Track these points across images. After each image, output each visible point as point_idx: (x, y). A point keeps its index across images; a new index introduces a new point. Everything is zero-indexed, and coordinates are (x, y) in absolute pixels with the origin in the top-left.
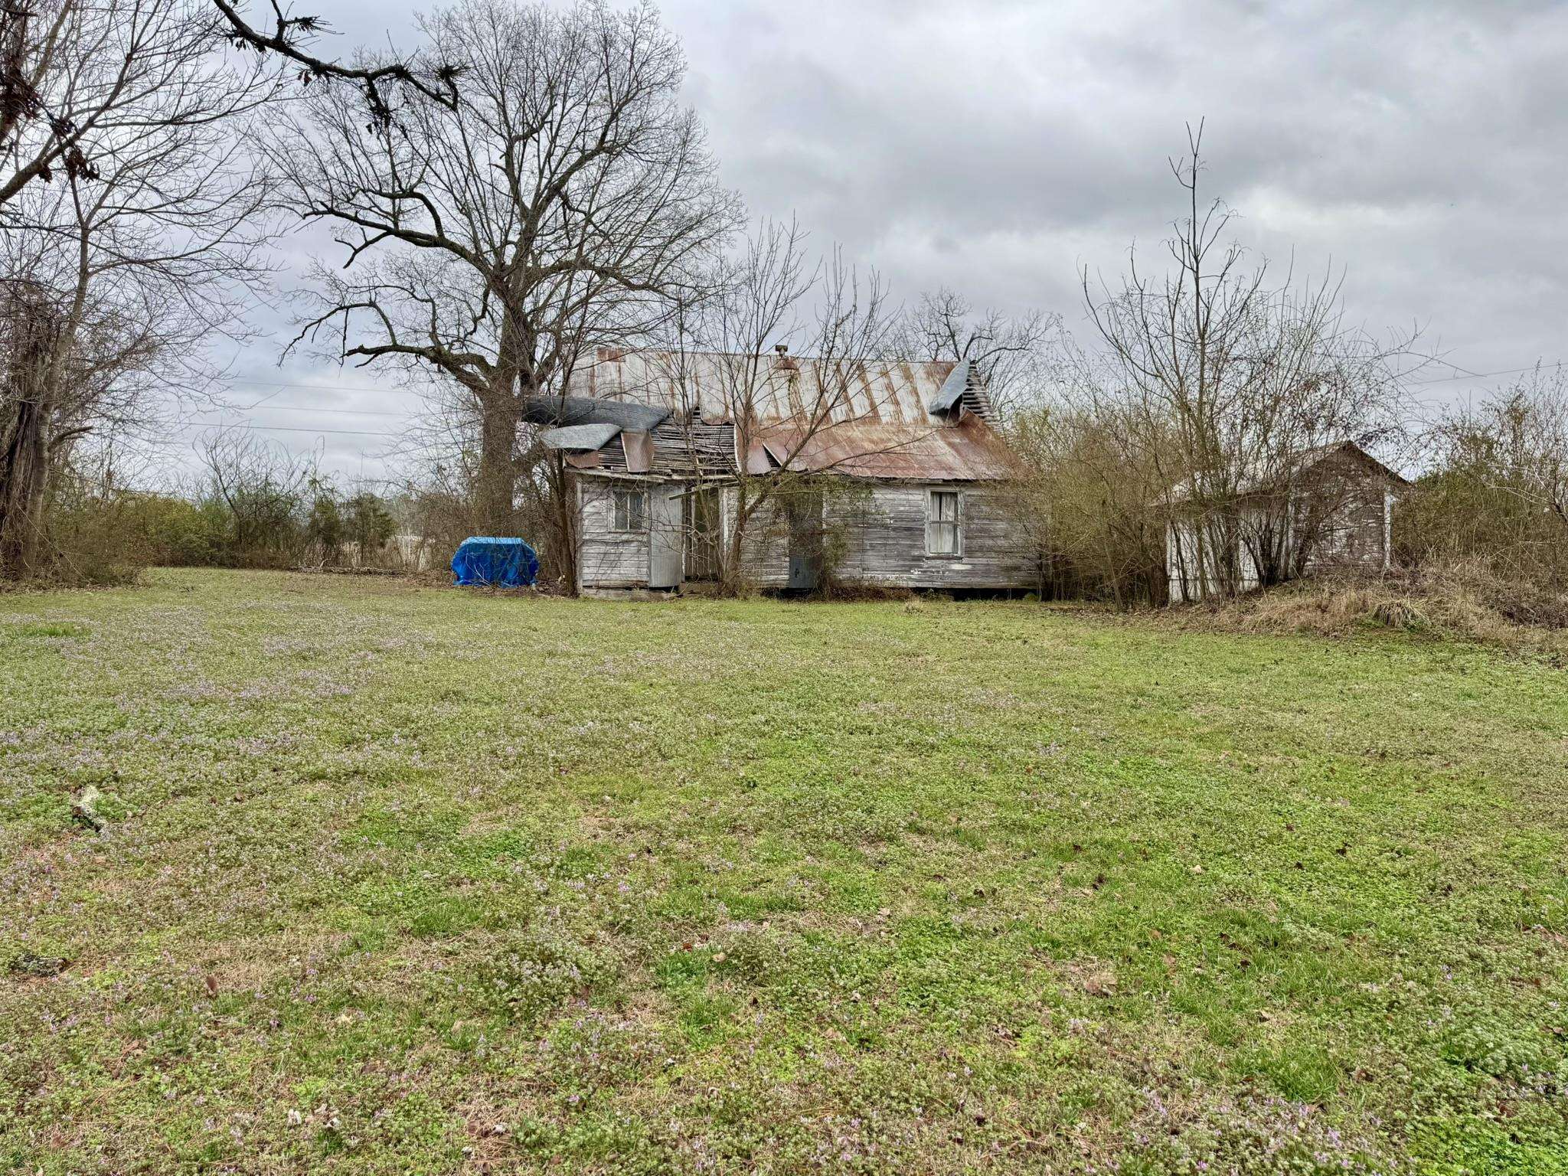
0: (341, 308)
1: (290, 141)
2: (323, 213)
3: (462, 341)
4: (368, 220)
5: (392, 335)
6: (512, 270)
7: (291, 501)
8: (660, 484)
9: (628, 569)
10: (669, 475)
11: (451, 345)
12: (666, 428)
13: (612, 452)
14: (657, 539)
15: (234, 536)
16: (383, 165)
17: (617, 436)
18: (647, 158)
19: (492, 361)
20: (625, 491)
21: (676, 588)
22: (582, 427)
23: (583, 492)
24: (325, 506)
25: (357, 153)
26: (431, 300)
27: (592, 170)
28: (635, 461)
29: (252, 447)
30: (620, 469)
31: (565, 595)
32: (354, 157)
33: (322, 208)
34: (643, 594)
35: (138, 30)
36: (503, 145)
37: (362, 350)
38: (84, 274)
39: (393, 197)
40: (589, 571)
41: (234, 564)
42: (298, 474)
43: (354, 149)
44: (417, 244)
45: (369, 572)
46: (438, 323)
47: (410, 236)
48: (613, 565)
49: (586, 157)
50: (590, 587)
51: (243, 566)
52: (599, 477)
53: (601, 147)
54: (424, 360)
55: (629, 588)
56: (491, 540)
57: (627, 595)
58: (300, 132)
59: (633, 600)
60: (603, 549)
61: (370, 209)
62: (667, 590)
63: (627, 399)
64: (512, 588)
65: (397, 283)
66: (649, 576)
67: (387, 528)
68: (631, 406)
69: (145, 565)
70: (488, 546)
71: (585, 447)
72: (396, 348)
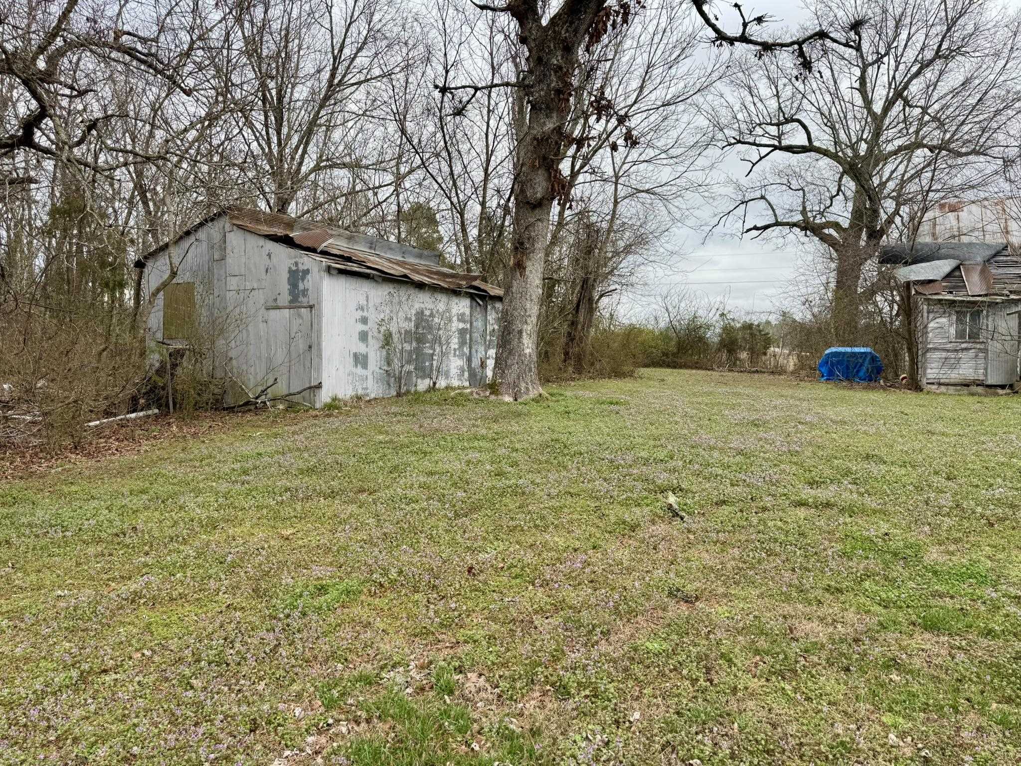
0: (743, 203)
1: (716, 103)
2: (734, 144)
3: (822, 213)
4: (762, 143)
5: (775, 215)
6: (864, 158)
7: (708, 327)
8: (997, 303)
9: (967, 370)
10: (1008, 296)
11: (815, 217)
12: (1002, 258)
13: (954, 281)
14: (995, 346)
15: (675, 350)
16: (773, 104)
17: (958, 268)
18: (977, 54)
19: (845, 224)
20: (964, 309)
21: (1011, 386)
22: (928, 264)
23: (928, 312)
24: (728, 330)
25: (756, 100)
26: (802, 189)
27: (930, 74)
28: (974, 286)
29: (687, 295)
30: (962, 293)
31: (910, 389)
32: (755, 104)
33: (733, 141)
34: (980, 390)
35: (652, 55)
36: (857, 72)
37: (756, 228)
38: (616, 203)
39: (778, 125)
40: (932, 371)
41: (674, 365)
42: (714, 310)
43: (755, 98)
44: (794, 152)
45: (757, 372)
46: (807, 203)
47: (790, 149)
48: (953, 367)
49: (925, 65)
50: (933, 384)
51: (681, 367)
52: (942, 300)
53: (937, 55)
54: (796, 230)
55: (967, 385)
56: (849, 350)
57: (965, 390)
58: (722, 96)
59: (973, 394)
60: (944, 355)
61: (763, 136)
62: (1003, 387)
63: (965, 239)
64: (865, 383)
65: (779, 181)
66: (986, 376)
67: (768, 342)
68: (970, 244)
69: (639, 367)
70: (844, 353)
71: (931, 278)
72: (777, 224)
